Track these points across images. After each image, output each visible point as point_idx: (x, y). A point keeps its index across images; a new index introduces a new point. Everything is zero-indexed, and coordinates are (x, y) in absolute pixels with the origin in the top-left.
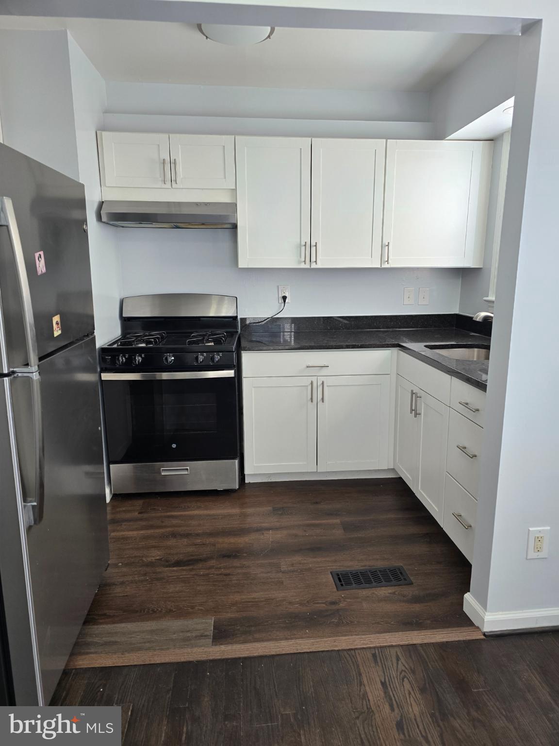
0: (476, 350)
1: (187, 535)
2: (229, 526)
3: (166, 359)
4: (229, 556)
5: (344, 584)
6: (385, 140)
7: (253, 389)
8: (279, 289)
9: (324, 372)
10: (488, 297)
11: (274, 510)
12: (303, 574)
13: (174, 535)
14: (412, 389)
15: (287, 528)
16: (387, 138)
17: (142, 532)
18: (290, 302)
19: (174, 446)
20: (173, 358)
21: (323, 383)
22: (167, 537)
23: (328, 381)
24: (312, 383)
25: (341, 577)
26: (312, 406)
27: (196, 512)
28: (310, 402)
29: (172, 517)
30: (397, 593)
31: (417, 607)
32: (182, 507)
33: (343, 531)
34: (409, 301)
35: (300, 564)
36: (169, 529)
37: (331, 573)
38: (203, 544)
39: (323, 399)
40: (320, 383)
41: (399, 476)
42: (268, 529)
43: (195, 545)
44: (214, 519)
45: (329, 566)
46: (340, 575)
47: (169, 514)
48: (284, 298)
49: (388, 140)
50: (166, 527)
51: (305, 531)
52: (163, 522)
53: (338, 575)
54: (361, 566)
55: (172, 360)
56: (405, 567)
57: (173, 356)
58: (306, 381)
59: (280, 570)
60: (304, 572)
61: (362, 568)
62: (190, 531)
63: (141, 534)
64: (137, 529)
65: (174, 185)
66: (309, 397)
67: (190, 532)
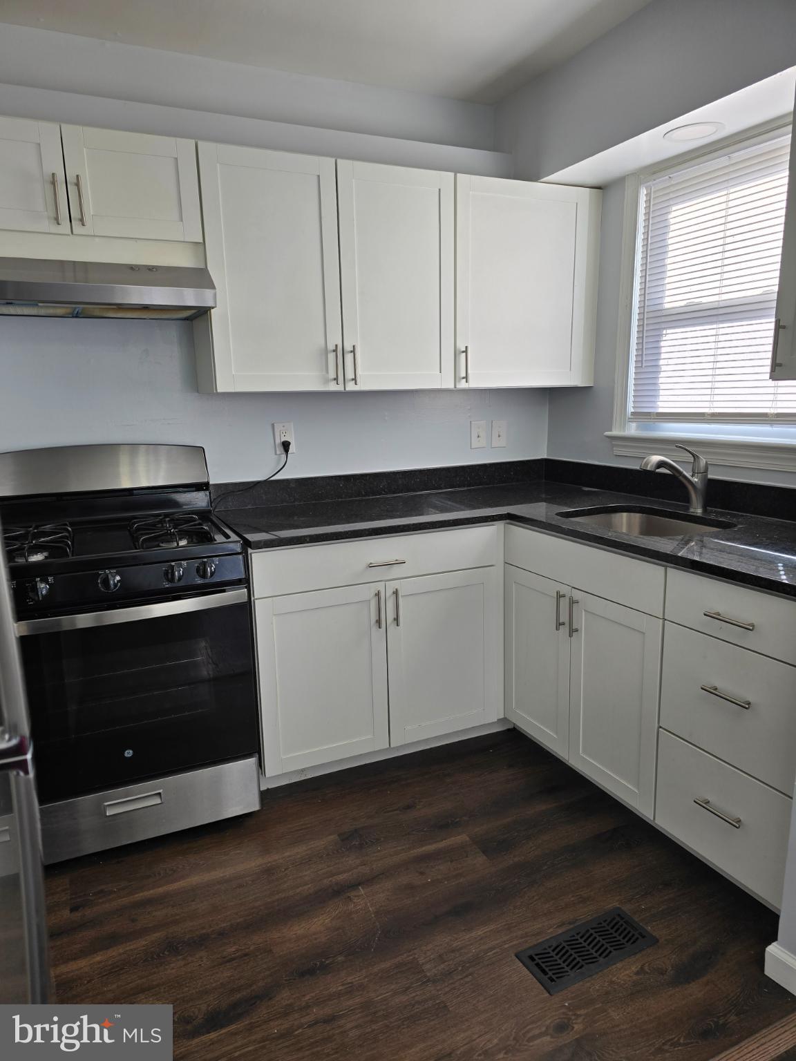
0: (625, 514)
1: (201, 942)
2: (277, 897)
3: (106, 582)
4: (311, 972)
5: (554, 977)
6: (452, 174)
7: (274, 618)
8: (276, 429)
9: (397, 571)
10: (611, 431)
11: (343, 840)
12: (470, 974)
13: (173, 947)
14: (558, 589)
15: (384, 874)
16: (456, 171)
17: (98, 958)
18: (294, 451)
19: (129, 753)
20: (118, 578)
21: (396, 593)
22: (158, 956)
23: (405, 588)
24: (378, 594)
25: (540, 961)
26: (378, 634)
27: (195, 879)
28: (374, 628)
29: (150, 902)
30: (646, 968)
31: (695, 991)
32: (159, 874)
33: (485, 857)
34: (479, 441)
35: (453, 951)
36: (157, 935)
37: (517, 956)
38: (246, 955)
39: (397, 619)
40: (390, 592)
41: (511, 726)
42: (354, 886)
43: (229, 961)
44: (240, 886)
45: (505, 942)
46: (536, 958)
47: (139, 896)
48: (286, 446)
49: (458, 174)
50: (145, 931)
51: (422, 873)
52: (133, 921)
53: (532, 958)
54: (558, 927)
55: (118, 581)
56: (627, 908)
57: (118, 573)
58: (367, 592)
59: (426, 976)
60: (471, 970)
61: (560, 931)
62: (203, 928)
63: (99, 962)
64: (83, 953)
65: (77, 228)
66: (374, 618)
67: (204, 931)
